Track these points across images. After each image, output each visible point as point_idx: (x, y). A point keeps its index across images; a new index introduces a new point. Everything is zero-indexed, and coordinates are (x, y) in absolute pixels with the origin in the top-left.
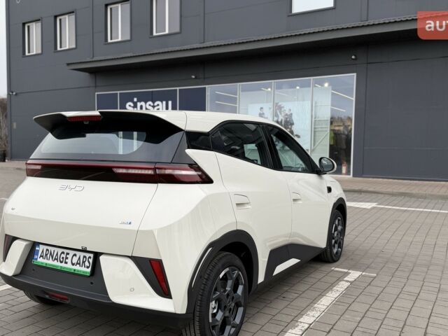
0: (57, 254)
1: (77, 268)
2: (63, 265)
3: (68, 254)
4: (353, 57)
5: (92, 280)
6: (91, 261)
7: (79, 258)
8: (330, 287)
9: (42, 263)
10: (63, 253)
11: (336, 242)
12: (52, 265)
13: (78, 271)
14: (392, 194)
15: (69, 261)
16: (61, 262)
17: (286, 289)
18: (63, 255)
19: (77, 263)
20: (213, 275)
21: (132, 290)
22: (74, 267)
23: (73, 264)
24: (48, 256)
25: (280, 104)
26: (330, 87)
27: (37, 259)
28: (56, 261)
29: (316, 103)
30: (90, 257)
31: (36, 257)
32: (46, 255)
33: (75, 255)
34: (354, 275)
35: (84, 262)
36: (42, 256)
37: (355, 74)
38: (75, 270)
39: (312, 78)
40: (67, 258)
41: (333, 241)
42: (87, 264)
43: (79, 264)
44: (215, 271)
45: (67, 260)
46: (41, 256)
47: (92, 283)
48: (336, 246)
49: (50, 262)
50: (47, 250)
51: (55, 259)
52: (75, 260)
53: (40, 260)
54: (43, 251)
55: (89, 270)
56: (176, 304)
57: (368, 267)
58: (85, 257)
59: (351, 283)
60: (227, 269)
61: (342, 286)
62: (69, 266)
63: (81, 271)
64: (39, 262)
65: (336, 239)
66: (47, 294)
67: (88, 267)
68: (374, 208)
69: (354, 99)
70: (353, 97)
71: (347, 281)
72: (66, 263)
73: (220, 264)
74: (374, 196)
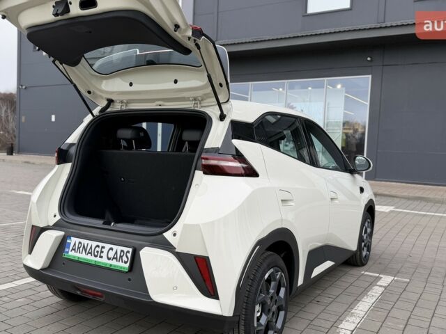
0: (91, 247)
1: (114, 262)
2: (98, 259)
3: (103, 247)
4: (369, 59)
5: (130, 276)
6: (129, 255)
7: (116, 252)
8: (365, 292)
9: (74, 257)
10: (98, 246)
11: (365, 246)
12: (85, 259)
13: (115, 266)
14: (408, 198)
15: (104, 255)
16: (96, 256)
17: (318, 292)
18: (97, 249)
19: (114, 258)
20: (258, 275)
21: (175, 288)
22: (110, 262)
23: (109, 259)
24: (81, 249)
25: (292, 104)
26: (344, 89)
27: (68, 252)
28: (89, 255)
29: (328, 104)
30: (128, 252)
31: (67, 250)
32: (79, 248)
33: (111, 249)
34: (386, 280)
35: (121, 257)
36: (75, 250)
37: (370, 76)
38: (111, 265)
39: (326, 79)
40: (102, 252)
41: (363, 244)
42: (125, 258)
43: (116, 258)
44: (261, 271)
45: (102, 255)
46: (73, 249)
47: (129, 280)
48: (365, 249)
49: (83, 256)
50: (80, 243)
51: (89, 253)
52: (111, 254)
53: (72, 254)
54: (75, 244)
55: (127, 265)
56: (223, 306)
57: (398, 272)
58: (122, 251)
59: (386, 288)
60: (272, 270)
61: (376, 291)
62: (104, 261)
63: (117, 266)
64: (70, 256)
65: (366, 242)
66: (79, 290)
67: (126, 262)
68: (392, 212)
69: (368, 104)
70: (367, 102)
71: (381, 286)
72: (101, 257)
73: (265, 265)
74: (390, 199)
